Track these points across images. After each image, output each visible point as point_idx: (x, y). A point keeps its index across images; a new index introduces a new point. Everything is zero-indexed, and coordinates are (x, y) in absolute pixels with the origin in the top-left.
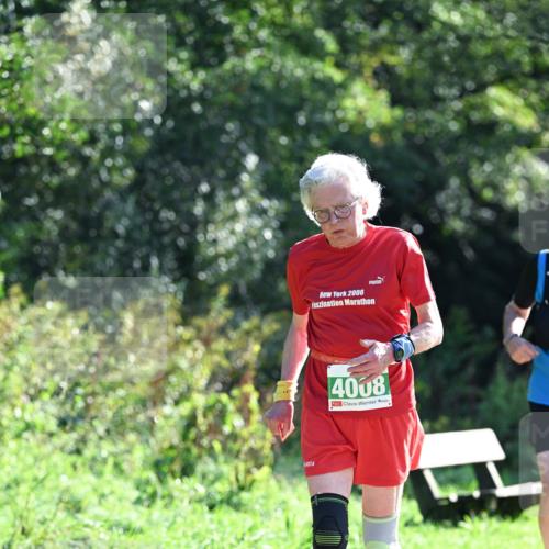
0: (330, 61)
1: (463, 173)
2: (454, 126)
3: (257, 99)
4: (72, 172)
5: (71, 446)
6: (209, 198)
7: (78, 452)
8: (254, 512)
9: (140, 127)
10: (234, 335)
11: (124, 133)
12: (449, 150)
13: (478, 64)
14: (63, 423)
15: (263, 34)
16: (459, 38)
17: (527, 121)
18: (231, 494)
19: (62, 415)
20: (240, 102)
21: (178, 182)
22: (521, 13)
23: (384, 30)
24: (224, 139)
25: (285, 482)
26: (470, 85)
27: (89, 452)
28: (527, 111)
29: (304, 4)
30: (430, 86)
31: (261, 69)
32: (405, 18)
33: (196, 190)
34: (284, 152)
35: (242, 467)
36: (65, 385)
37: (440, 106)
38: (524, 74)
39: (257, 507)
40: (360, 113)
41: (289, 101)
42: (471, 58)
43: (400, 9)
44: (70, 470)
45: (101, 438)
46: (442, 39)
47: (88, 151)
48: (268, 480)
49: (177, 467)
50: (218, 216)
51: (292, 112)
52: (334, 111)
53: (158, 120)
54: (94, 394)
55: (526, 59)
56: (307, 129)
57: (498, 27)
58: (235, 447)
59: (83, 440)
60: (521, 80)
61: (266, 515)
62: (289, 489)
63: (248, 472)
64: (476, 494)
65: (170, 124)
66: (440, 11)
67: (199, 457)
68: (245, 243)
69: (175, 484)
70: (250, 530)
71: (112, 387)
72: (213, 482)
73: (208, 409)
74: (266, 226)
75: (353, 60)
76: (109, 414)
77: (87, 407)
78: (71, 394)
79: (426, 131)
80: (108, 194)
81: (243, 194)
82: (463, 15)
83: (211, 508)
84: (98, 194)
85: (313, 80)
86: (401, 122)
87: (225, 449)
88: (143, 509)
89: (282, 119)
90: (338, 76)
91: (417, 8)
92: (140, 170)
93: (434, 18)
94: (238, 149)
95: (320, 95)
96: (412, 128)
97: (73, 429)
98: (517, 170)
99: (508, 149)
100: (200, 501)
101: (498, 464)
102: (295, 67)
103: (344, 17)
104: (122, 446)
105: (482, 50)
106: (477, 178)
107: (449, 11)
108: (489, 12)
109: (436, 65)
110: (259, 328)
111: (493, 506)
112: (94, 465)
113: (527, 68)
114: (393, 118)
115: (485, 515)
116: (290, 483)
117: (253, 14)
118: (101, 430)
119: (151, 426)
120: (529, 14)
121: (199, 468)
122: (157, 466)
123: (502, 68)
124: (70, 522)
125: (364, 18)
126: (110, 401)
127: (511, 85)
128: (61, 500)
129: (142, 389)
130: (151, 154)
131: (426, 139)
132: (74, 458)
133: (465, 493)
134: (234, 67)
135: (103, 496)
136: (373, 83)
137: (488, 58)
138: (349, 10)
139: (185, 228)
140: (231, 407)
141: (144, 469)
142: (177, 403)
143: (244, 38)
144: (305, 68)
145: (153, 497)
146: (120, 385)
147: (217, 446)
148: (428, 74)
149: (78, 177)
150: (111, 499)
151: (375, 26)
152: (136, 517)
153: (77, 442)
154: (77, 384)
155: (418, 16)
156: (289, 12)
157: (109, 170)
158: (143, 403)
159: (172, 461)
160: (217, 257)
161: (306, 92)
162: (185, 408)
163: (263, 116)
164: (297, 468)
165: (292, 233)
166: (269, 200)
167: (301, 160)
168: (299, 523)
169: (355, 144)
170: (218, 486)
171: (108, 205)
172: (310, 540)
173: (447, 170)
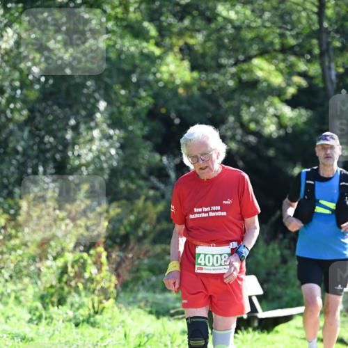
0: (152, 41)
1: (237, 113)
2: (231, 83)
6: (75, 129)
8: (104, 328)
9: (32, 83)
11: (21, 88)
12: (228, 99)
13: (246, 44)
15: (110, 25)
16: (234, 27)
17: (277, 80)
18: (90, 316)
21: (56, 118)
22: (273, 11)
23: (187, 22)
24: (85, 91)
25: (123, 309)
26: (241, 57)
28: (277, 73)
29: (136, 5)
30: (216, 58)
31: (109, 47)
32: (200, 15)
33: (67, 124)
34: (124, 100)
35: (96, 299)
37: (222, 71)
38: (275, 51)
39: (106, 325)
40: (171, 75)
41: (126, 67)
42: (242, 40)
43: (197, 9)
45: (6, 281)
46: (223, 28)
48: (113, 307)
49: (55, 299)
50: (81, 140)
51: (128, 74)
52: (154, 74)
53: (43, 79)
54: (2, 253)
55: (277, 41)
56: (138, 85)
57: (259, 21)
58: (93, 286)
60: (274, 54)
61: (112, 329)
62: (126, 313)
63: (100, 302)
64: (245, 317)
65: (51, 82)
66: (222, 9)
67: (69, 293)
68: (98, 157)
69: (53, 310)
70: (102, 339)
71: (14, 249)
72: (78, 309)
73: (75, 262)
74: (111, 146)
75: (167, 41)
76: (12, 266)
79: (214, 87)
80: (11, 126)
81: (97, 126)
82: (237, 13)
83: (77, 325)
84: (5, 126)
85: (142, 54)
86: (200, 79)
87: (85, 288)
88: (33, 326)
89: (122, 78)
90: (157, 52)
91: (208, 8)
92: (31, 111)
93: (218, 15)
94: (94, 98)
95: (146, 64)
96: (204, 84)
98: (271, 111)
99: (265, 98)
100: (70, 320)
101: (258, 297)
102: (130, 45)
103: (162, 14)
104: (20, 286)
105: (249, 35)
106: (246, 117)
107: (228, 10)
108: (253, 11)
109: (220, 45)
110: (107, 211)
111: (256, 324)
112: (2, 298)
113: (278, 47)
114: (192, 78)
115: (250, 329)
116: (127, 310)
117: (104, 12)
118: (7, 276)
119: (39, 273)
120: (279, 12)
121: (69, 300)
122: (42, 298)
123: (261, 46)
125: (175, 16)
126: (12, 257)
127: (267, 56)
129: (33, 250)
130: (38, 100)
131: (213, 91)
135: (8, 317)
136: (179, 56)
137: (252, 40)
138: (164, 10)
139: (60, 147)
140: (89, 261)
141: (34, 301)
142: (55, 259)
144: (136, 46)
145: (40, 318)
146: (19, 248)
147: (81, 286)
148: (214, 50)
150: (13, 319)
151: (181, 19)
152: (29, 331)
155: (208, 13)
156: (126, 10)
157: (12, 111)
158: (34, 259)
159: (52, 295)
160: (81, 165)
161: (137, 62)
162: (60, 262)
163: (110, 77)
164: (131, 299)
165: (128, 151)
166: (113, 129)
167: (134, 105)
168: (133, 335)
169: (168, 94)
170: (81, 311)
171: (11, 133)
172: (139, 346)
173: (227, 111)
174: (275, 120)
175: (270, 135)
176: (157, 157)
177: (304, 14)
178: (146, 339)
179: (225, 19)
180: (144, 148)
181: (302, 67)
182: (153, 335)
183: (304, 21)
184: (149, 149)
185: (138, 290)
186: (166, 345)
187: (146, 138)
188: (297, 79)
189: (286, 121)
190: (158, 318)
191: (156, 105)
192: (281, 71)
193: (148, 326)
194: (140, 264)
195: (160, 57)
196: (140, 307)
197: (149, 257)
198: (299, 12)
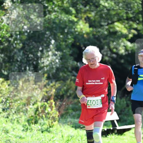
0: (73, 15)
1: (108, 45)
2: (106, 33)
3: (54, 26)
4: (6, 44)
5: (6, 116)
6: (42, 51)
7: (8, 117)
8: (53, 133)
9: (24, 33)
10: (48, 87)
11: (20, 34)
12: (104, 39)
13: (112, 17)
14: (3, 110)
15: (56, 9)
16: (107, 10)
17: (125, 31)
18: (48, 128)
19: (3, 108)
20: (50, 26)
21: (34, 47)
22: (123, 3)
23: (88, 8)
24: (46, 36)
25: (61, 126)
26: (110, 22)
27: (10, 118)
28: (125, 29)
29: (67, 1)
30: (100, 22)
31: (56, 17)
32: (93, 4)
33: (39, 49)
34: (62, 40)
35: (50, 121)
36: (4, 100)
37: (102, 27)
38: (124, 19)
39: (54, 132)
40: (81, 29)
41: (63, 26)
42: (110, 15)
44: (5, 122)
45: (13, 114)
46: (102, 10)
47: (10, 39)
48: (57, 125)
49: (33, 121)
50: (44, 56)
51: (63, 29)
52: (74, 29)
54: (12, 102)
55: (125, 15)
56: (67, 33)
57: (117, 7)
58: (49, 116)
59: (9, 114)
60: (123, 20)
61: (57, 134)
62: (63, 127)
63: (52, 123)
64: (112, 128)
65: (32, 32)
66: (102, 3)
67: (39, 119)
68: (51, 63)
69: (33, 126)
70: (53, 138)
71: (16, 101)
72: (43, 125)
73: (42, 106)
74: (57, 58)
75: (80, 15)
76: (16, 108)
77: (10, 106)
78: (6, 102)
79: (99, 34)
80: (15, 50)
81: (51, 50)
82: (108, 4)
83: (42, 132)
84: (13, 50)
85: (69, 21)
86: (93, 31)
87: (46, 117)
88: (24, 132)
89: (61, 31)
90: (76, 20)
91: (96, 2)
92: (24, 44)
93: (100, 4)
94: (50, 39)
95: (71, 25)
96: (95, 33)
97: (6, 112)
98: (122, 44)
99: (120, 39)
100: (39, 130)
101: (117, 121)
102: (64, 17)
103: (77, 4)
104: (19, 116)
105: (113, 13)
106: (112, 46)
107: (105, 3)
108: (115, 3)
109: (101, 17)
110: (55, 85)
111: (116, 132)
112: (12, 121)
113: (125, 18)
114: (90, 31)
115: (114, 134)
116: (63, 126)
117: (54, 3)
118: (13, 112)
119: (27, 111)
120: (126, 4)
121: (39, 122)
122: (28, 121)
123: (118, 18)
124: (5, 136)
125: (83, 5)
126: (16, 104)
127: (121, 22)
128: (3, 130)
129: (24, 101)
130: (27, 40)
131: (99, 36)
132: (6, 119)
133: (108, 128)
134: (48, 17)
135: (14, 129)
136: (85, 21)
137: (114, 15)
138: (78, 2)
139: (36, 59)
140: (48, 106)
141: (25, 122)
142: (33, 105)
143: (51, 10)
144: (67, 17)
145: (27, 129)
146: (19, 100)
147: (44, 116)
148: (99, 19)
149: (8, 46)
150: (16, 130)
151: (85, 6)
152: (23, 134)
153: (7, 115)
154: (7, 100)
155: (96, 4)
156: (63, 3)
157: (16, 44)
158: (25, 105)
159: (32, 120)
160: (44, 67)
161: (67, 24)
162: (35, 106)
163: (56, 30)
164: (65, 121)
165: (64, 60)
166: (58, 52)
167: (66, 41)
168: (65, 136)
169: (80, 37)
170: (44, 126)
171: (15, 53)
172: (68, 140)
173: (104, 44)
174: (124, 48)
175: (122, 54)
176: (76, 63)
177: (136, 4)
178: (71, 138)
179: (103, 6)
180: (70, 59)
181: (135, 26)
182: (74, 136)
183: (136, 7)
184: (72, 60)
185: (68, 118)
186: (79, 140)
187: (71, 55)
188: (133, 31)
189: (128, 48)
190: (76, 129)
191: (75, 42)
192: (126, 28)
193: (72, 133)
194: (68, 107)
195: (77, 22)
196: (68, 125)
197: (72, 104)
198: (134, 3)
